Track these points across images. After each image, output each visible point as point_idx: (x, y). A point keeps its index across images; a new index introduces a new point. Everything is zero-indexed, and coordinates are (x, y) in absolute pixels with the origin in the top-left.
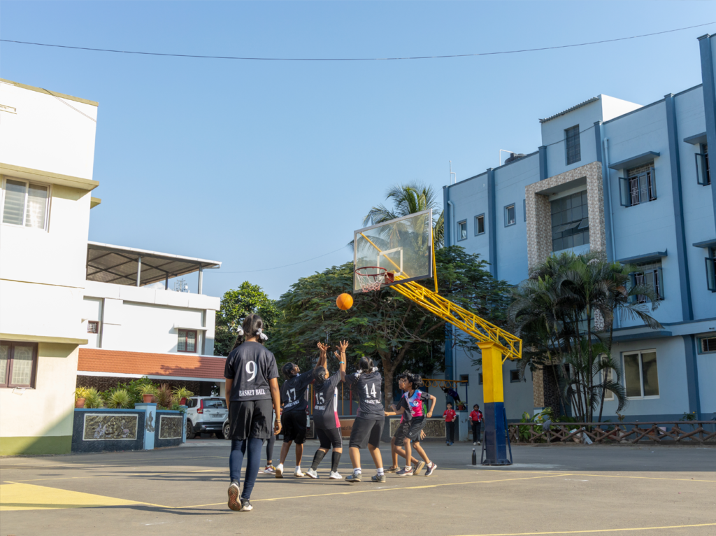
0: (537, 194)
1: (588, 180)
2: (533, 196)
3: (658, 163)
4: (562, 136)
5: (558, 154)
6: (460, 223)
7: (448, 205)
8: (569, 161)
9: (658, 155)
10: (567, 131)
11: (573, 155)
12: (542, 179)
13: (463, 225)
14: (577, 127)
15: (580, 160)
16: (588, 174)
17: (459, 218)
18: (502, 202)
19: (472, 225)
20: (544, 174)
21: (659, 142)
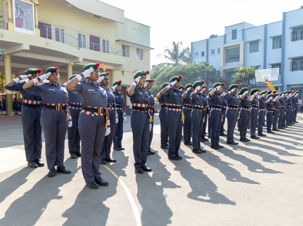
0: (224, 48)
1: (240, 45)
2: (223, 48)
3: (260, 42)
4: (231, 32)
5: (230, 36)
6: (195, 53)
7: (192, 48)
8: (233, 39)
9: (260, 40)
10: (233, 30)
11: (234, 37)
12: (224, 44)
13: (197, 54)
14: (236, 29)
15: (236, 39)
16: (240, 44)
17: (196, 51)
18: (210, 48)
19: (200, 54)
20: (225, 43)
21: (261, 37)
